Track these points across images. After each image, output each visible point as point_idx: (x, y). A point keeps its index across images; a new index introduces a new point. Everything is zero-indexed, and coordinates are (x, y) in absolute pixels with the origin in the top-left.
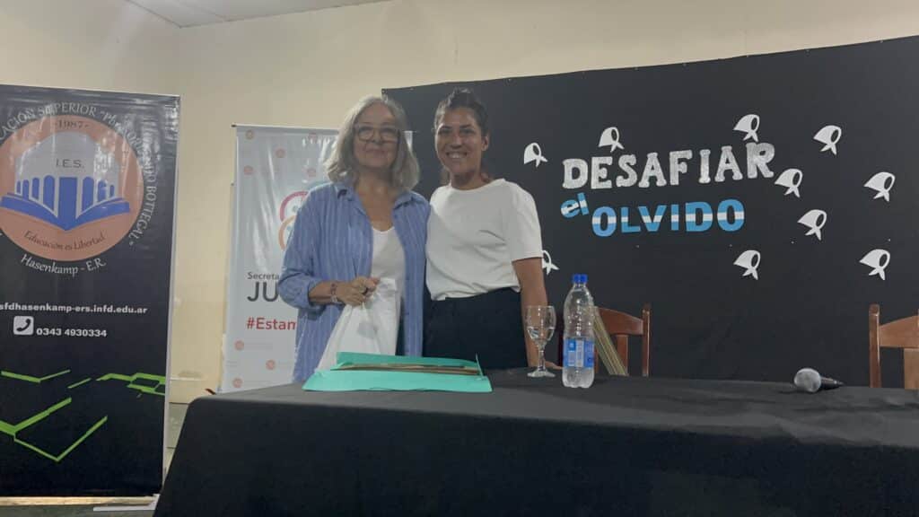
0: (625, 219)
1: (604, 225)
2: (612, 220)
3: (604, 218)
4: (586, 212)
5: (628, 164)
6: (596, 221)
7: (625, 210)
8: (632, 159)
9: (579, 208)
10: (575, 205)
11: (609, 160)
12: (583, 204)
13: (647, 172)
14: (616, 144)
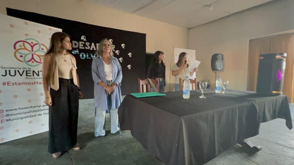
0: (87, 56)
1: (83, 56)
2: (85, 56)
4: (78, 53)
5: (88, 44)
6: (81, 55)
7: (87, 54)
8: (89, 43)
9: (77, 52)
10: (76, 52)
11: (83, 43)
12: (78, 51)
13: (92, 47)
14: (85, 40)
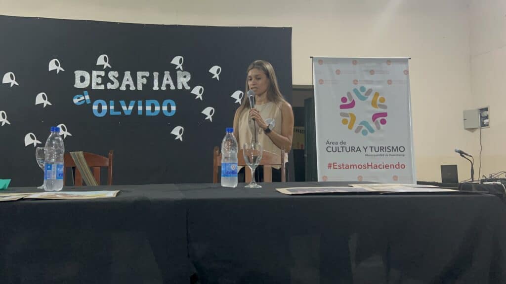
0: (112, 107)
1: (100, 110)
2: (105, 108)
3: (100, 106)
4: (89, 102)
5: (114, 76)
6: (95, 107)
7: (112, 102)
8: (116, 74)
9: (85, 99)
10: (82, 98)
11: (102, 73)
12: (87, 97)
13: (125, 82)
14: (107, 65)
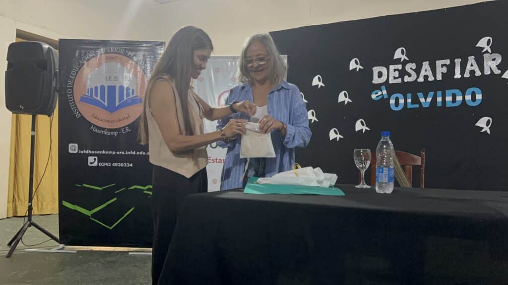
0: (409, 101)
1: (397, 104)
2: (402, 101)
3: (397, 100)
4: (386, 97)
5: (411, 68)
6: (392, 102)
7: (409, 95)
8: (414, 66)
10: (380, 93)
11: (400, 67)
12: (385, 92)
13: (423, 73)
14: (404, 57)
